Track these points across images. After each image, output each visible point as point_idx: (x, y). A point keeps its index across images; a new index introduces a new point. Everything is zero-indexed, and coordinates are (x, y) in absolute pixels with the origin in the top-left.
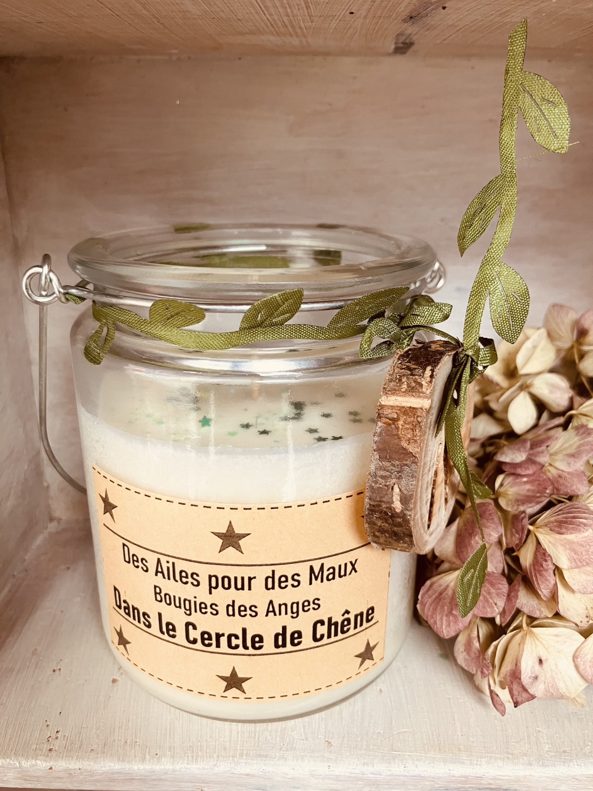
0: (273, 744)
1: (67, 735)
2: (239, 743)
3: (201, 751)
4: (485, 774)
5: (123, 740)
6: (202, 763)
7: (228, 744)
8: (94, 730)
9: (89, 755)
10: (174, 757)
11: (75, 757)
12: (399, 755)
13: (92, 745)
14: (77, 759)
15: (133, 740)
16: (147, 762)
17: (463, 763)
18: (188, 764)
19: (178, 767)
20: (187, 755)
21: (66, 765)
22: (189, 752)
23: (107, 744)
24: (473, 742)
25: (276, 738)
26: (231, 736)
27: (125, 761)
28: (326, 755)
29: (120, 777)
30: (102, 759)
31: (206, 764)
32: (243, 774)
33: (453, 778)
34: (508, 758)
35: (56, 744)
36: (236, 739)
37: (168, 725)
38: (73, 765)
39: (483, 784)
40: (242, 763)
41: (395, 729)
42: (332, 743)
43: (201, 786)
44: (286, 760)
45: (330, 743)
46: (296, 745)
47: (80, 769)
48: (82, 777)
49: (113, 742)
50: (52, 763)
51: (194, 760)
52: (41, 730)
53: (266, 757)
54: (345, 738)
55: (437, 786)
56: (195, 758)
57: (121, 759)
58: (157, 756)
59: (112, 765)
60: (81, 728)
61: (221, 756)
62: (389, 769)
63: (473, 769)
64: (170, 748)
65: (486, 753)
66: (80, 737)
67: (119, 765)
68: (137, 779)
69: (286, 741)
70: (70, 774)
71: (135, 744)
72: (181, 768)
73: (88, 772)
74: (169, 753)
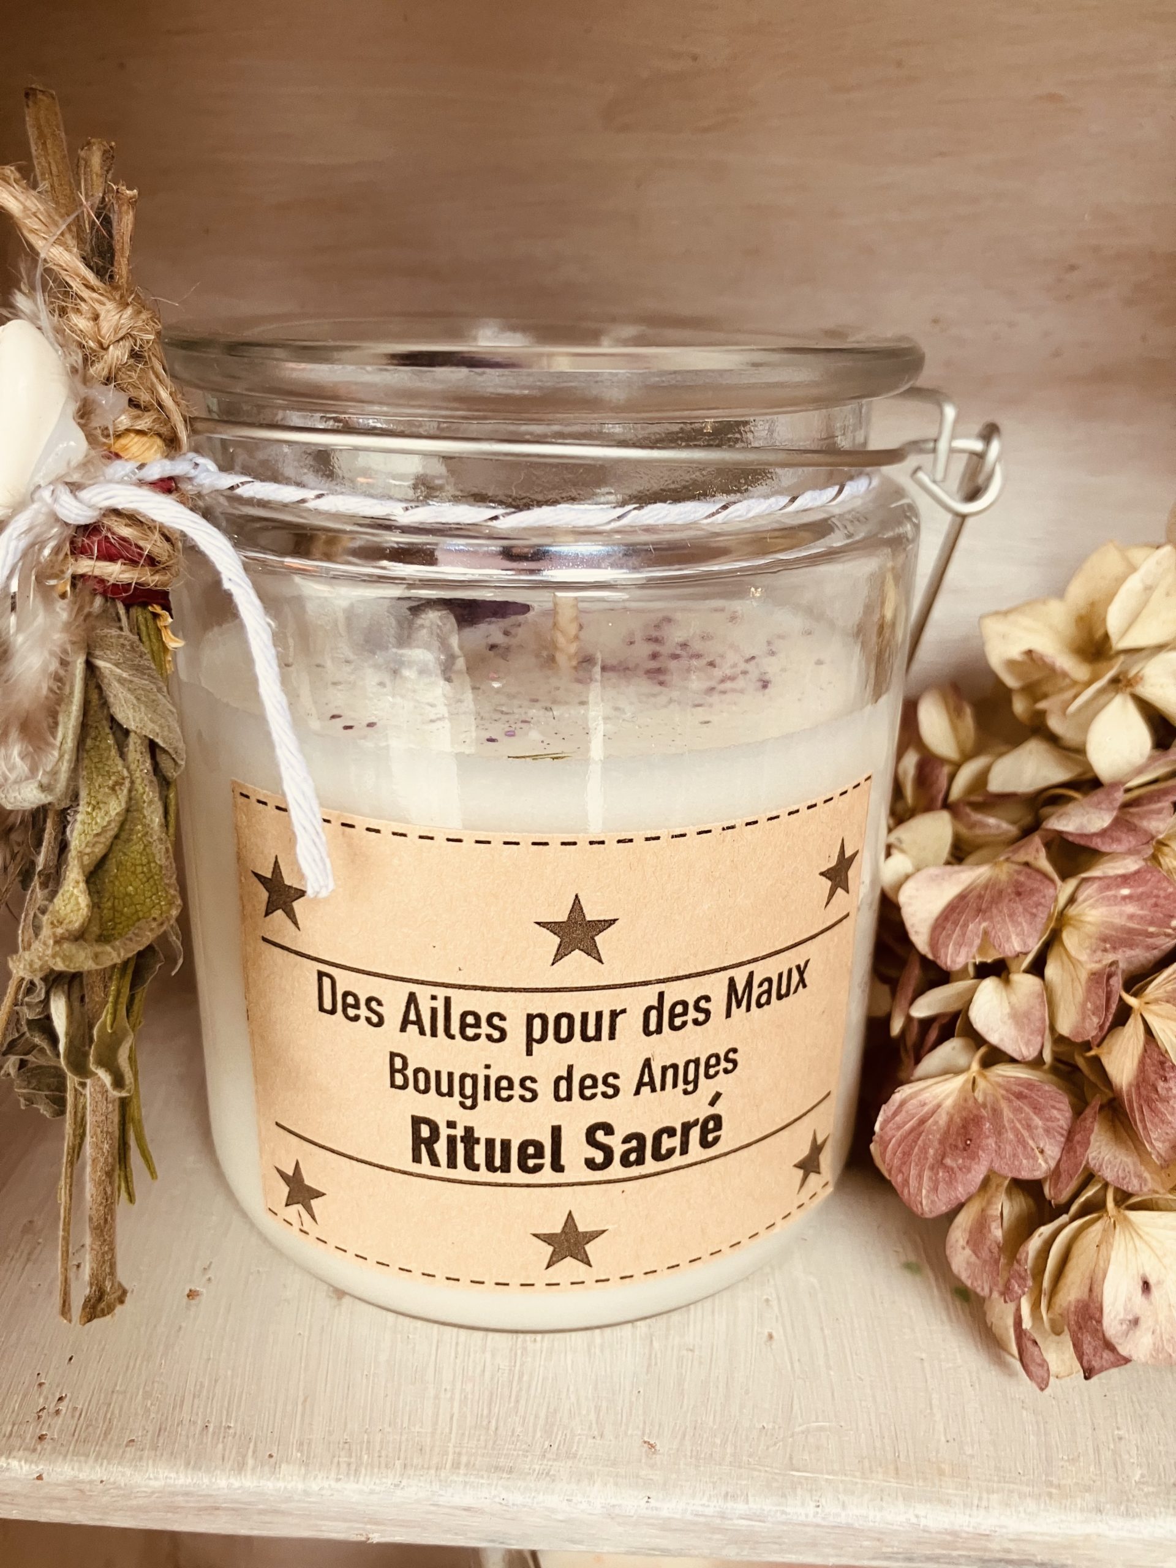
0: (526, 1443)
1: (80, 1407)
2: (453, 1440)
3: (368, 1454)
4: (997, 1529)
5: (199, 1422)
6: (368, 1479)
7: (429, 1440)
8: (140, 1397)
9: (124, 1452)
10: (307, 1465)
11: (93, 1457)
12: (807, 1478)
13: (132, 1431)
14: (96, 1460)
15: (221, 1422)
16: (249, 1472)
17: (948, 1502)
18: (338, 1480)
19: (315, 1487)
20: (336, 1460)
21: (72, 1473)
22: (343, 1453)
23: (166, 1429)
24: (972, 1456)
25: (535, 1432)
26: (435, 1423)
27: (200, 1469)
28: (643, 1473)
29: (187, 1502)
30: (151, 1462)
31: (378, 1481)
32: (456, 1508)
33: (926, 1535)
34: (1050, 1495)
35: (55, 1427)
36: (447, 1430)
37: (301, 1394)
38: (89, 1472)
39: (991, 1551)
40: (456, 1482)
41: (800, 1420)
42: (658, 1448)
43: (364, 1529)
44: (553, 1481)
45: (652, 1446)
46: (578, 1447)
47: (102, 1482)
48: (105, 1499)
49: (178, 1425)
50: (41, 1467)
51: (352, 1472)
52: (25, 1396)
53: (511, 1471)
54: (687, 1437)
55: (890, 1550)
56: (353, 1467)
57: (192, 1463)
58: (273, 1460)
59: (173, 1475)
60: (113, 1392)
61: (412, 1465)
62: (782, 1508)
63: (970, 1516)
64: (302, 1443)
65: (999, 1482)
66: (107, 1412)
67: (186, 1477)
68: (225, 1509)
69: (556, 1438)
70: (82, 1491)
71: (225, 1432)
72: (321, 1489)
73: (119, 1488)
74: (299, 1455)
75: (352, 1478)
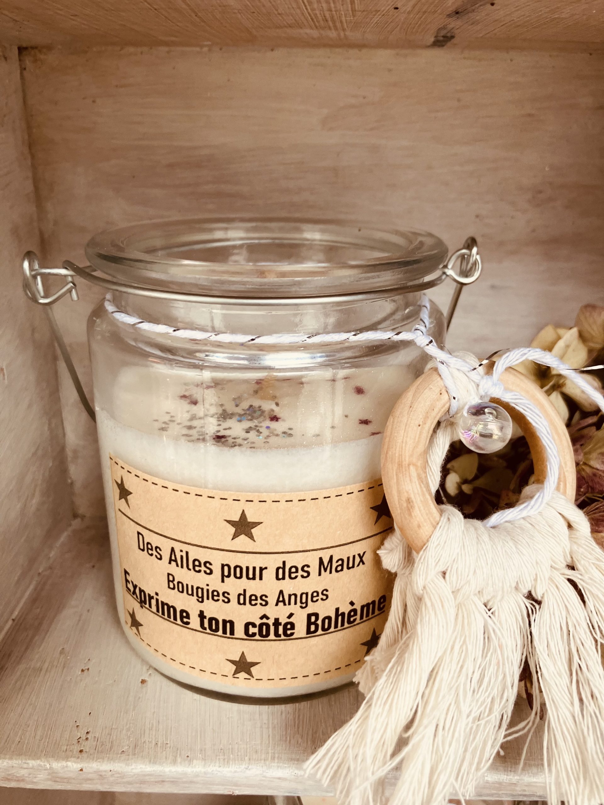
0: (304, 747)
1: (97, 736)
2: (271, 747)
3: (233, 754)
5: (153, 742)
6: (233, 766)
7: (260, 747)
8: (124, 730)
9: (120, 756)
10: (205, 760)
11: (106, 759)
13: (123, 747)
14: (108, 761)
15: (163, 741)
16: (178, 764)
18: (220, 767)
19: (209, 770)
20: (218, 757)
21: (97, 767)
22: (221, 754)
23: (138, 746)
25: (307, 742)
26: (262, 739)
27: (156, 763)
29: (150, 779)
30: (133, 761)
31: (238, 767)
32: (274, 778)
35: (86, 746)
36: (268, 742)
37: (199, 727)
38: (105, 766)
40: (273, 766)
43: (231, 789)
47: (111, 771)
48: (112, 779)
49: (143, 743)
50: (82, 765)
51: (226, 763)
52: (71, 731)
53: (298, 760)
56: (226, 761)
57: (152, 761)
58: (189, 758)
59: (144, 767)
60: (112, 729)
61: (253, 759)
64: (201, 750)
66: (110, 737)
67: (150, 767)
68: (168, 781)
70: (101, 775)
71: (165, 746)
72: (213, 771)
73: (119, 773)
74: (200, 755)
75: (226, 766)
